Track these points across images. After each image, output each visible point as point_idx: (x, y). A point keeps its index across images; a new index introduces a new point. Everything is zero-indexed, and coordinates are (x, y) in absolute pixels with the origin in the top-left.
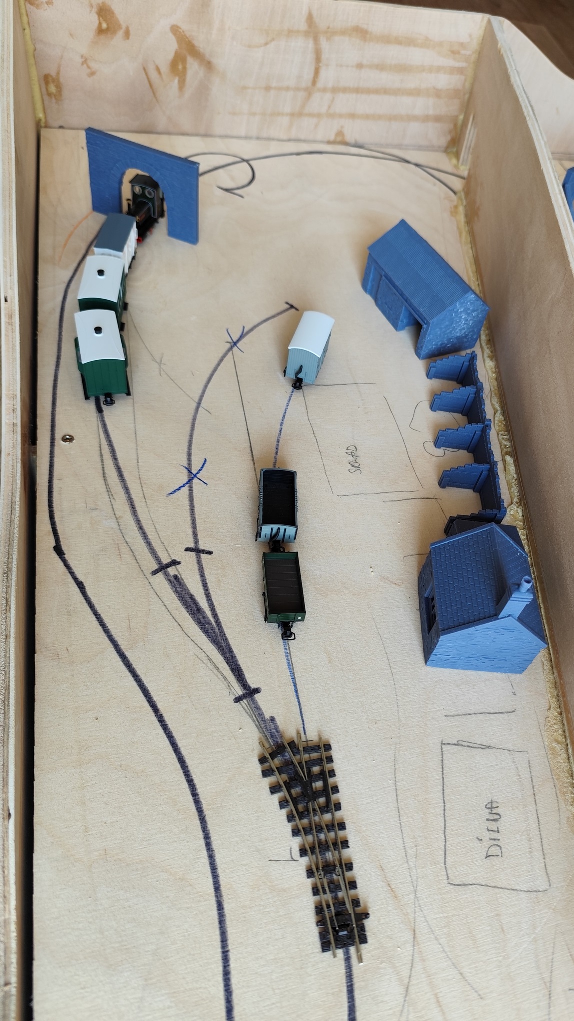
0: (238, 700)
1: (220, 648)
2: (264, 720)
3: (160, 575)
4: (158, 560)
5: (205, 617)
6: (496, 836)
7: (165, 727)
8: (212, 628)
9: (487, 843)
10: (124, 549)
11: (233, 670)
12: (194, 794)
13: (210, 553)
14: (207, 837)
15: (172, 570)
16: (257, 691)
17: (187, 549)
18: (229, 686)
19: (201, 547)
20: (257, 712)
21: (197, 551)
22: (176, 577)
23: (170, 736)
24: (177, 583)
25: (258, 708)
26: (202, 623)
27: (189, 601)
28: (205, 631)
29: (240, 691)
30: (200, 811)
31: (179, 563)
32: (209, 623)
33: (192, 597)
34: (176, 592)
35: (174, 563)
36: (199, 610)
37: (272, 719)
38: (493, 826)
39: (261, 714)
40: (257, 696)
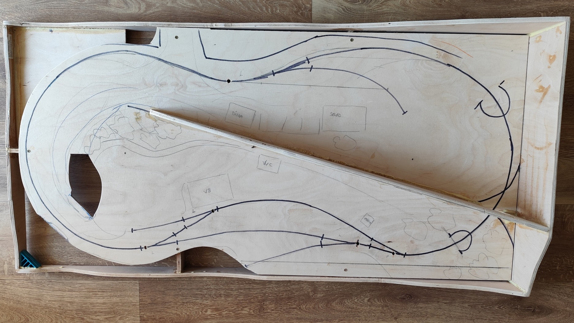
0: (273, 71)
1: (285, 69)
2: (268, 76)
3: (306, 59)
4: (309, 59)
5: (293, 67)
6: (236, 115)
7: (270, 56)
8: (290, 69)
9: (235, 112)
10: (314, 52)
11: (279, 71)
12: (256, 60)
13: (310, 71)
14: (248, 61)
15: (307, 62)
16: (274, 75)
17: (312, 66)
18: (276, 70)
19: (312, 69)
20: (270, 74)
21: (312, 68)
22: (305, 62)
23: (268, 56)
24: (303, 62)
25: (270, 75)
26: (292, 66)
27: (298, 64)
28: (290, 67)
29: (274, 72)
30: (252, 60)
31: (309, 63)
32: (292, 68)
33: (299, 65)
34: (301, 62)
35: (309, 62)
36: (295, 66)
37: (267, 77)
38: (238, 115)
39: (269, 75)
40: (273, 75)
